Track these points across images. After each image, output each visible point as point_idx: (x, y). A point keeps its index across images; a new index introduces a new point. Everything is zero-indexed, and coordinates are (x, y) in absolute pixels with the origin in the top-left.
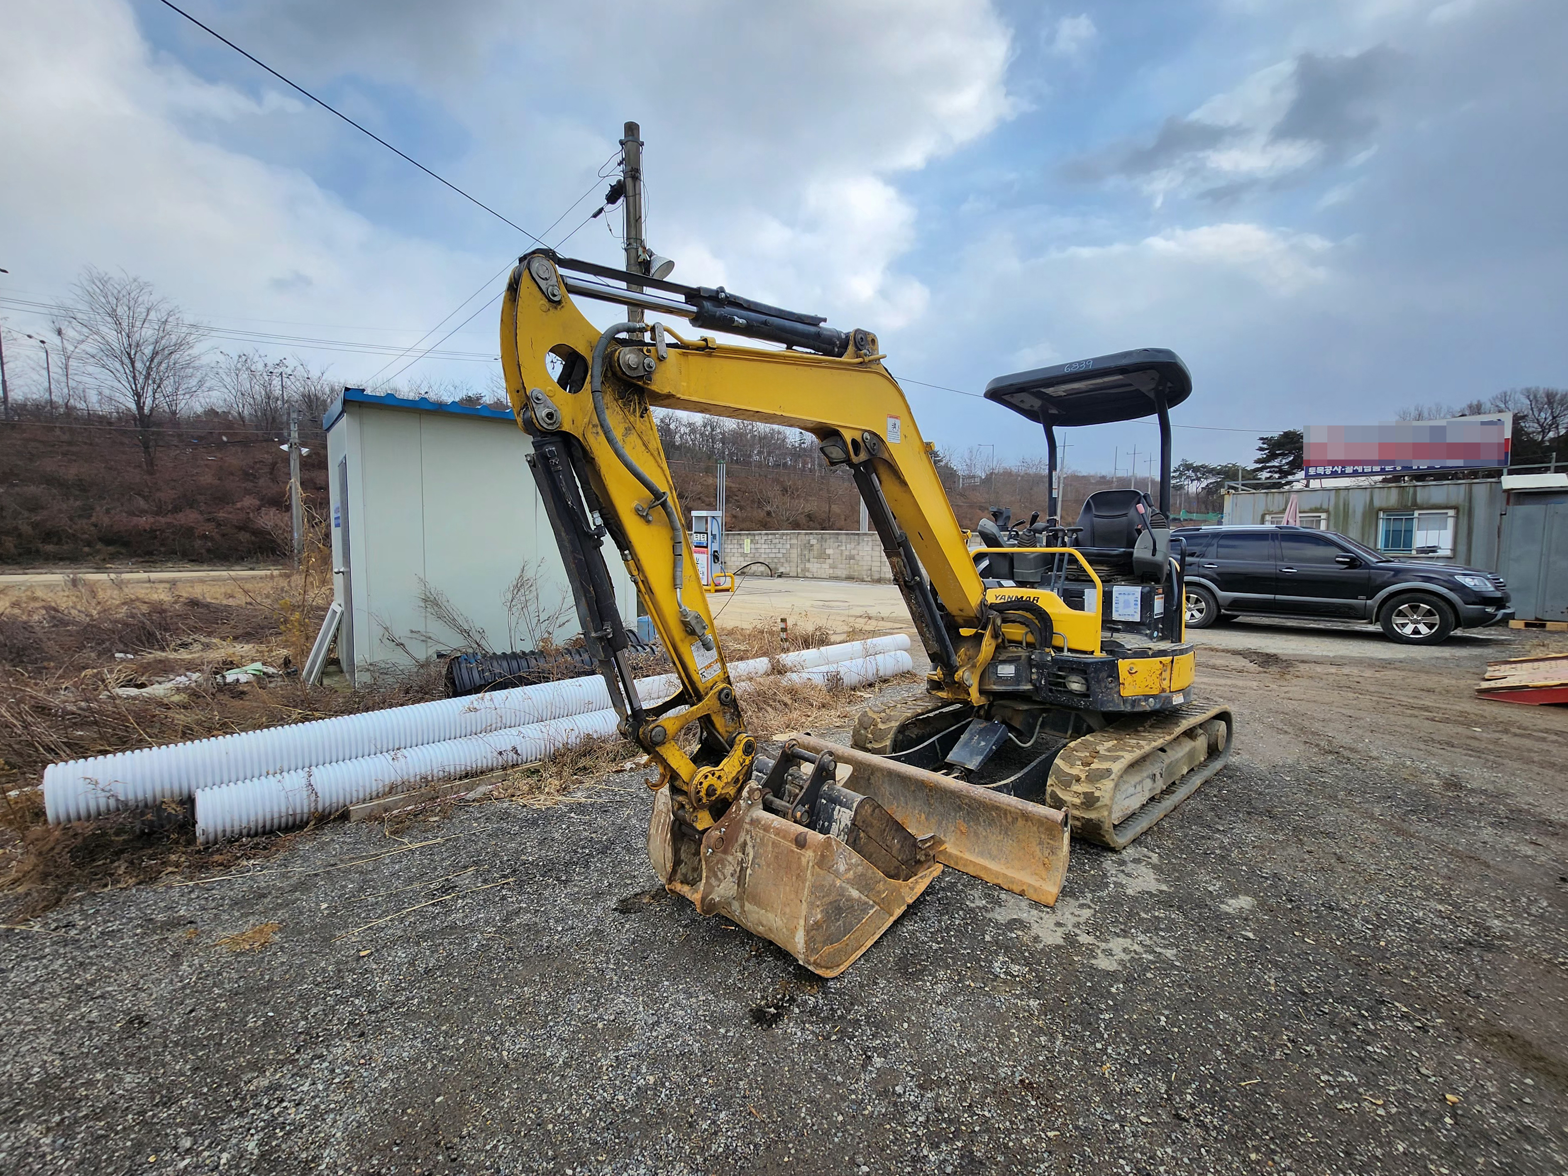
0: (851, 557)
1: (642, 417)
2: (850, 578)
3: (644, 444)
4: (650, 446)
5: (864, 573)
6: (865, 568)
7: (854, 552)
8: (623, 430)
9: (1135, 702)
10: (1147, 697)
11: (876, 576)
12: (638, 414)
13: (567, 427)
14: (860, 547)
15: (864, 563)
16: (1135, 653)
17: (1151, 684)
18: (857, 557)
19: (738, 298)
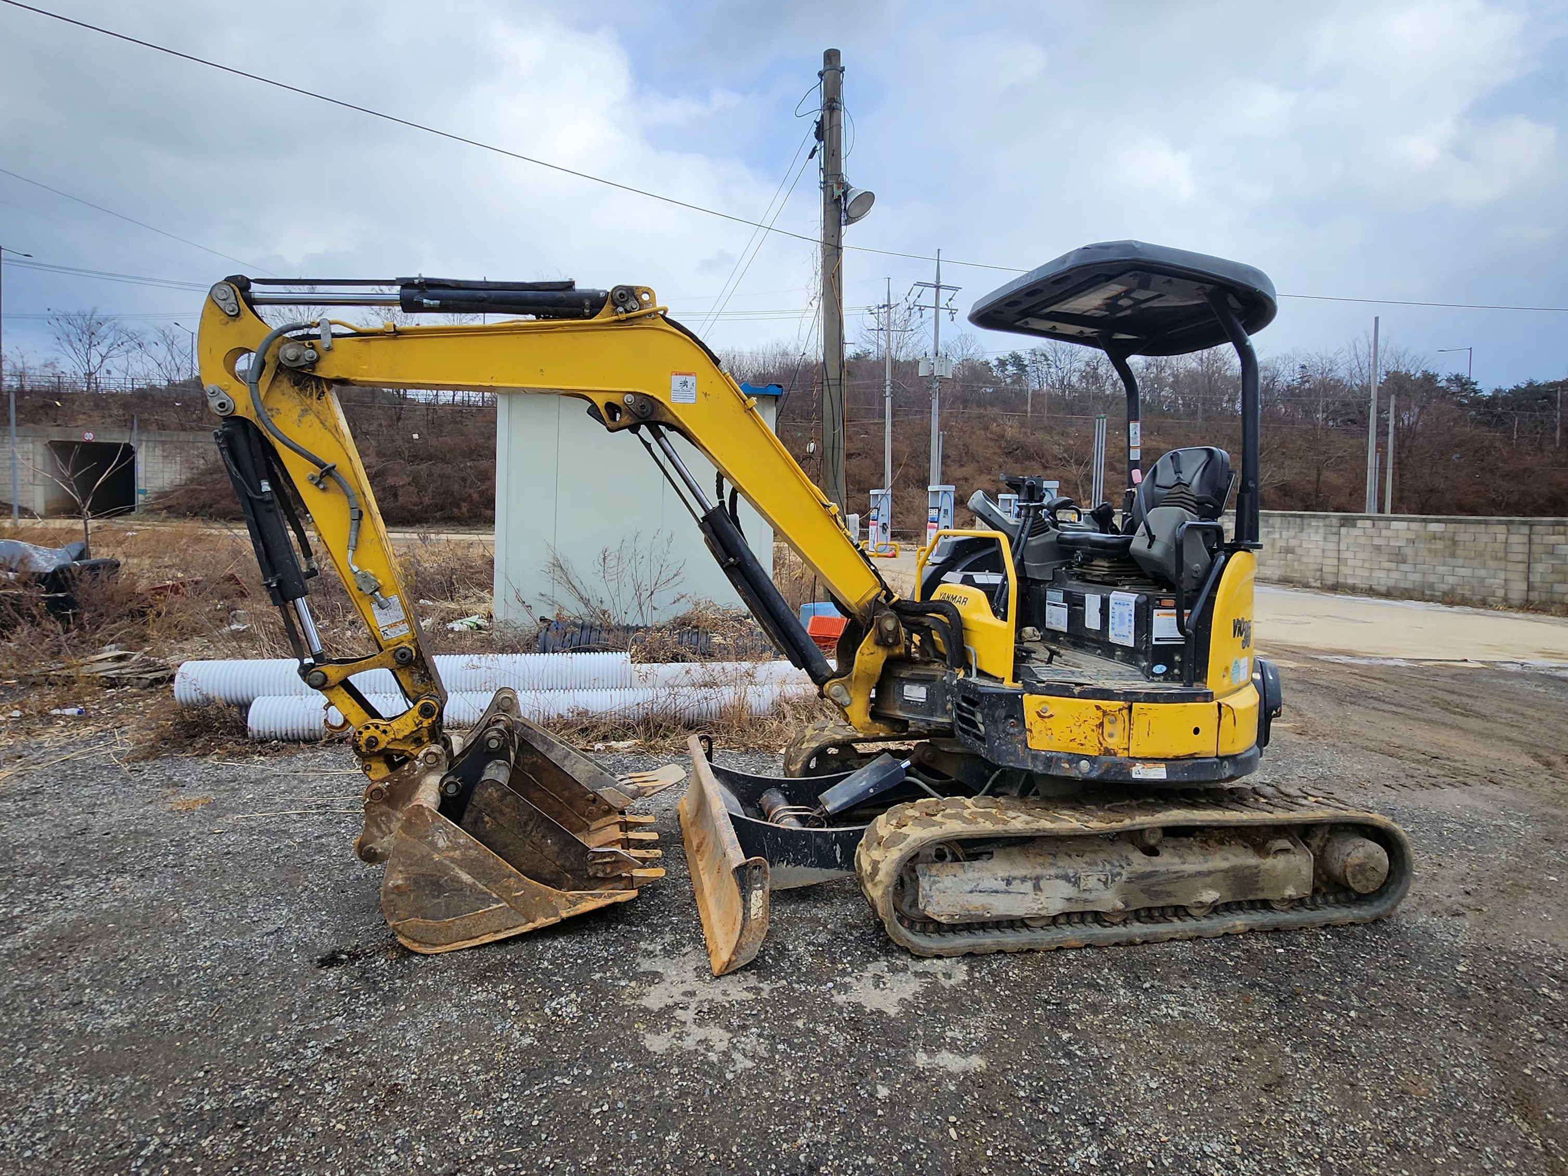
0: (1289, 550)
1: (319, 399)
2: (1285, 581)
3: (321, 423)
4: (327, 424)
5: (1310, 574)
6: (1311, 566)
7: (1293, 543)
8: (299, 412)
9: (1050, 760)
10: (1074, 759)
11: (1330, 580)
12: (315, 397)
13: (240, 413)
14: (1304, 536)
15: (1310, 560)
16: (1049, 687)
17: (1080, 738)
18: (1297, 550)
19: (443, 280)
